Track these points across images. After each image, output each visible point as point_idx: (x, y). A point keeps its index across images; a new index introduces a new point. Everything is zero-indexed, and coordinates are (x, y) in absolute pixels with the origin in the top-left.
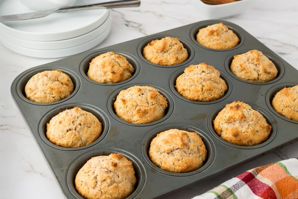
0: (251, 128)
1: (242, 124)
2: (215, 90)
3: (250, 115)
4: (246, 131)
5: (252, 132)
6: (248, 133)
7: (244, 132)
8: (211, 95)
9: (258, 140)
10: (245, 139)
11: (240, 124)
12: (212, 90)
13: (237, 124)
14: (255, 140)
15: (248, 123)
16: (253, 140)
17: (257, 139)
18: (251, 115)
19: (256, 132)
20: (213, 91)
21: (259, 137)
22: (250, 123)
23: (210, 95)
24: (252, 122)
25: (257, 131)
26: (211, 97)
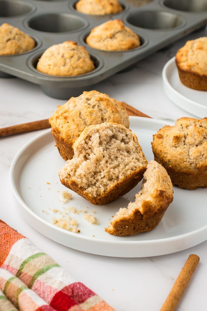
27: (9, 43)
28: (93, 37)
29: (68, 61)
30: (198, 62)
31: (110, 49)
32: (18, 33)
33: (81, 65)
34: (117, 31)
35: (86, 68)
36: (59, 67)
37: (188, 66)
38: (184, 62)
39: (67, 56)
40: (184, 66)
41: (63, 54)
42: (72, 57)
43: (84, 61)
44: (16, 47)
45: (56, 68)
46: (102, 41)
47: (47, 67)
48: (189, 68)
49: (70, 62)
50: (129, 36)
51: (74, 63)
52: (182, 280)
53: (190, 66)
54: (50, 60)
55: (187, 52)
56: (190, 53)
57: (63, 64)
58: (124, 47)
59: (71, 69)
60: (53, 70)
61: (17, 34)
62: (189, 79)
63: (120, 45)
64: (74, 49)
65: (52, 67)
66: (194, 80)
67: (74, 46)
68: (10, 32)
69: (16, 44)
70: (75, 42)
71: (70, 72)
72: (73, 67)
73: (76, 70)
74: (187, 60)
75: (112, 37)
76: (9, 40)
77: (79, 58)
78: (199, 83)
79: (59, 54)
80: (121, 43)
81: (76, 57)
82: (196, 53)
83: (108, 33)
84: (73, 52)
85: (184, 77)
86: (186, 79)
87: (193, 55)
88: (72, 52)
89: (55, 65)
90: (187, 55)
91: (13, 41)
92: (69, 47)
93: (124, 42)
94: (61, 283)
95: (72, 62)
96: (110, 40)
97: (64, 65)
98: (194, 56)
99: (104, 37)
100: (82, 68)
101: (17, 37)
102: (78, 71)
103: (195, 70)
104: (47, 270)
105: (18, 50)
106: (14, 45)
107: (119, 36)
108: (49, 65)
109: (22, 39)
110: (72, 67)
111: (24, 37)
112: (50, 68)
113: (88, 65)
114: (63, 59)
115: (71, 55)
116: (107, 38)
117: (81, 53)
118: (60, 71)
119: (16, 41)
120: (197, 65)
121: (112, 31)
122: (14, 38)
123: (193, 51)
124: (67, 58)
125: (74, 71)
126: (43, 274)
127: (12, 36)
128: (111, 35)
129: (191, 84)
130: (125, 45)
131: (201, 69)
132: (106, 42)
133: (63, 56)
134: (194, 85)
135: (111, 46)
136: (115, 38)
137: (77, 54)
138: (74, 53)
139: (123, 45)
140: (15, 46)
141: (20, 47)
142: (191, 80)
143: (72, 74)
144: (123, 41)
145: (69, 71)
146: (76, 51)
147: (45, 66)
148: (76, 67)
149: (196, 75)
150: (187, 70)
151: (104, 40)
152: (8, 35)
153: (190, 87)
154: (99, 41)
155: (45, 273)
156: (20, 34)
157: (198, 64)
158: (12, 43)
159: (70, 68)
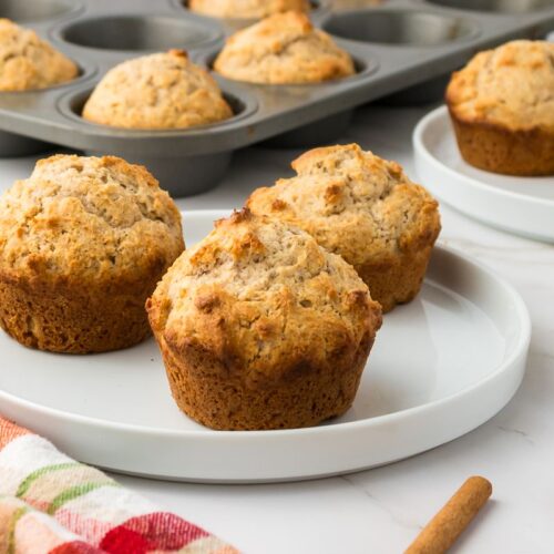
0: (279, 287)
1: (244, 274)
2: (75, 234)
3: (285, 244)
4: (257, 296)
5: (278, 300)
6: (264, 303)
7: (248, 300)
8: (52, 248)
9: (304, 335)
10: (244, 323)
11: (239, 271)
12: (63, 232)
13: (226, 272)
14: (286, 331)
15: (272, 270)
16: (278, 330)
17: (299, 331)
18: (289, 246)
19: (299, 305)
20: (67, 235)
21: (310, 323)
22: (279, 269)
23: (48, 245)
24: (289, 268)
25: (306, 303)
26: (49, 254)
27: (11, 64)
28: (232, 54)
29: (163, 93)
30: (503, 97)
31: (274, 79)
32: (35, 41)
33: (197, 104)
34: (294, 35)
35: (210, 113)
36: (139, 109)
37: (478, 109)
38: (468, 99)
39: (159, 81)
40: (469, 110)
41: (151, 78)
42: (173, 84)
43: (205, 95)
44: (29, 75)
45: (130, 112)
46: (254, 63)
47: (109, 111)
48: (480, 114)
49: (168, 96)
50: (325, 51)
51: (178, 100)
52: (441, 522)
53: (483, 109)
54: (116, 92)
55: (476, 74)
56: (483, 76)
57: (149, 100)
58: (311, 76)
59: (172, 113)
60: (125, 115)
61: (31, 43)
62: (483, 145)
63: (301, 69)
64: (178, 68)
65: (120, 109)
66: (495, 145)
67: (178, 61)
68: (15, 38)
69: (28, 66)
70: (181, 51)
71: (169, 121)
72: (177, 110)
73: (184, 117)
74: (475, 94)
75: (281, 50)
76: (10, 56)
77: (192, 89)
78: (510, 153)
79: (139, 77)
80: (304, 65)
81: (184, 84)
82: (497, 74)
83: (270, 42)
84: (176, 72)
85: (470, 142)
86: (474, 145)
87: (490, 81)
88: (173, 74)
89: (129, 104)
90: (474, 83)
91: (22, 59)
92: (165, 62)
93: (313, 64)
94: (123, 512)
95: (174, 96)
96: (275, 60)
97: (154, 103)
98: (495, 83)
99: (259, 51)
100: (199, 111)
101: (31, 50)
102: (188, 120)
103: (498, 117)
104: (88, 490)
105: (33, 82)
106: (23, 69)
107: (300, 50)
108: (115, 105)
109: (46, 57)
110: (172, 109)
111: (51, 54)
112: (115, 112)
113: (216, 106)
114: (149, 89)
115: (171, 80)
116: (267, 53)
117: (198, 78)
118: (142, 117)
119: (30, 61)
120: (501, 105)
121: (281, 37)
122: (24, 53)
123: (490, 72)
124: (160, 87)
125: (178, 118)
126: (78, 498)
127: (19, 47)
128: (277, 45)
129: (489, 157)
130: (315, 70)
131: (512, 114)
132: (264, 65)
133: (150, 82)
134: (496, 160)
135: (279, 73)
136: (290, 54)
137: (187, 78)
138: (178, 75)
139: (309, 70)
140: (26, 72)
141: (37, 75)
142: (489, 147)
143: (172, 125)
144: (308, 61)
145: (165, 118)
146: (183, 72)
147: (103, 109)
148: (185, 110)
149: (499, 131)
150: (476, 119)
151: (259, 61)
152: (8, 44)
153: (486, 166)
154: (247, 64)
155: (82, 496)
156: (41, 46)
157: (503, 102)
158: (19, 65)
159: (167, 111)
